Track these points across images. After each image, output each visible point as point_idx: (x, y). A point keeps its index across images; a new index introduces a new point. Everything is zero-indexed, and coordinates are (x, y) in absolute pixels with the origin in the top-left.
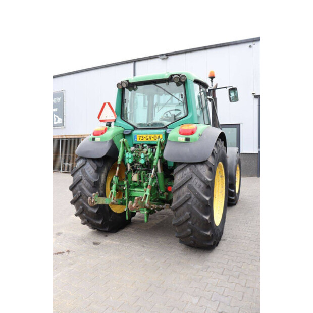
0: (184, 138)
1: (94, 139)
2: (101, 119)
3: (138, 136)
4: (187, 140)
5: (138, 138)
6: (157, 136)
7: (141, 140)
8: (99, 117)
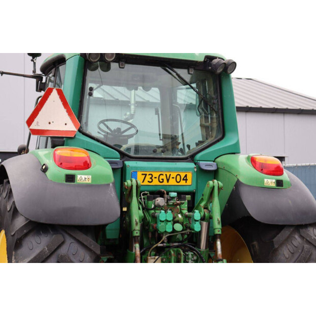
0: (274, 181)
1: (70, 178)
2: (33, 126)
3: (139, 174)
4: (279, 183)
5: (140, 177)
6: (183, 175)
7: (146, 183)
8: (30, 122)
